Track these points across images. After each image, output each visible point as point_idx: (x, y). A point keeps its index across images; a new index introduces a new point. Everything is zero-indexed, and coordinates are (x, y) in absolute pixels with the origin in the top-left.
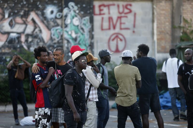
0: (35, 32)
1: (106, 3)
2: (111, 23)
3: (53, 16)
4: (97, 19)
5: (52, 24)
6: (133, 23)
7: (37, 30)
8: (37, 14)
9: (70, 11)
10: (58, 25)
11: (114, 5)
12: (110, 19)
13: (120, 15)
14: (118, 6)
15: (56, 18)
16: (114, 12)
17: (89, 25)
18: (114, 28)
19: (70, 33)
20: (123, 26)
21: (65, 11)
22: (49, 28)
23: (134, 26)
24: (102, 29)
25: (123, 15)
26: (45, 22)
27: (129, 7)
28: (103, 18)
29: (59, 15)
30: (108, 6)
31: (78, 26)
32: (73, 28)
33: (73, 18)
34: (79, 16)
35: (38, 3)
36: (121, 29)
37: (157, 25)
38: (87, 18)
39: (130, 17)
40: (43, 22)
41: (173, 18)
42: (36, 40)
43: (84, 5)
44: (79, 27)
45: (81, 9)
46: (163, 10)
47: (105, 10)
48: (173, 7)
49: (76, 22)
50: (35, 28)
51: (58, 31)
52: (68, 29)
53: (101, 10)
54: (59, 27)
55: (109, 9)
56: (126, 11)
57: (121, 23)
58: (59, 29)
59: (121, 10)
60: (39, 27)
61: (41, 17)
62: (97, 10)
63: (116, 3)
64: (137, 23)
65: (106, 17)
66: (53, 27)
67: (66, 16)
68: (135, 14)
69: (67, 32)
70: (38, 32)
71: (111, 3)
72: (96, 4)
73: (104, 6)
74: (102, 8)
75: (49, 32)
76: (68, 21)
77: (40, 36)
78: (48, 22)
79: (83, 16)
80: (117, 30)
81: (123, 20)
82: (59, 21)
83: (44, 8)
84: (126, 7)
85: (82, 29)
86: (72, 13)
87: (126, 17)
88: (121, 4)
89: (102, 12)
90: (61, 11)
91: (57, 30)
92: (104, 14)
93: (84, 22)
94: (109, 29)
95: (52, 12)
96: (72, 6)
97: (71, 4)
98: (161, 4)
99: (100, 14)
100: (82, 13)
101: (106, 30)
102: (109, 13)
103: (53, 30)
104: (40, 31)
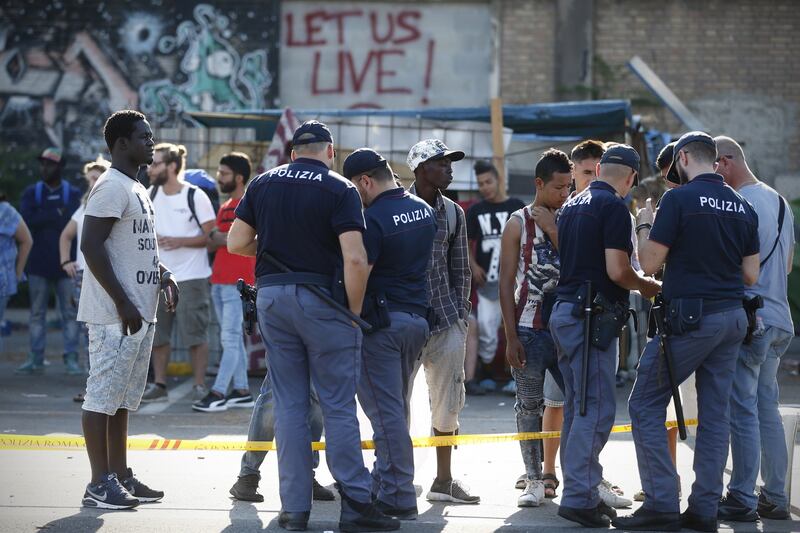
0: (87, 95)
1: (330, 8)
2: (347, 73)
3: (147, 46)
4: (297, 62)
5: (143, 70)
6: (422, 72)
7: (94, 89)
8: (96, 40)
9: (199, 32)
10: (162, 75)
11: (358, 13)
12: (344, 59)
13: (377, 47)
14: (373, 18)
15: (156, 51)
16: (358, 38)
17: (264, 78)
18: (357, 86)
19: (195, 100)
20: (387, 83)
21: (184, 30)
22: (132, 83)
23: (427, 83)
24: (315, 91)
25: (389, 46)
26: (121, 64)
27: (410, 21)
28: (318, 56)
29: (168, 44)
30: (339, 18)
31: (228, 78)
32: (208, 83)
33: (208, 52)
34: (231, 49)
35: (101, 7)
36: (380, 90)
37: (502, 80)
38: (261, 54)
39: (415, 52)
40: (113, 64)
41: (559, 58)
42: (90, 119)
43: (251, 15)
44: (232, 83)
45: (241, 26)
46: (527, 32)
47: (328, 30)
48: (558, 26)
49: (221, 64)
50: (89, 81)
51: (161, 93)
52: (189, 88)
53: (311, 30)
54: (166, 82)
55: (340, 27)
56: (400, 33)
57: (380, 74)
58: (166, 86)
59: (383, 29)
60: (102, 81)
61: (109, 51)
62: (299, 31)
63: (366, 8)
64: (436, 72)
65: (329, 51)
66: (147, 79)
67: (185, 47)
68: (432, 44)
69: (188, 97)
70: (98, 96)
71: (348, 7)
72: (299, 11)
73: (326, 17)
74: (316, 22)
75: (134, 95)
76: (192, 63)
77: (103, 105)
78: (130, 63)
79: (243, 50)
80: (367, 94)
81: (389, 62)
82: (166, 64)
83: (121, 22)
84: (401, 21)
85: (242, 88)
86: (206, 38)
87: (401, 53)
88: (383, 10)
89: (316, 37)
90: (171, 31)
91: (157, 90)
92: (323, 42)
93: (247, 66)
94: (340, 89)
95: (144, 35)
96: (206, 17)
97: (203, 10)
98: (520, 12)
99: (310, 43)
100: (244, 37)
101: (329, 92)
102: (341, 40)
103: (146, 90)
104: (105, 92)
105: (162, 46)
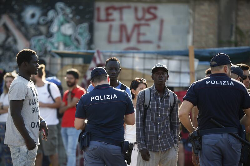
0: (7, 43)
1: (117, 5)
2: (124, 34)
3: (34, 21)
4: (101, 29)
5: (32, 31)
6: (157, 34)
7: (10, 40)
8: (12, 19)
9: (58, 14)
10: (41, 34)
11: (129, 7)
12: (123, 28)
13: (137, 22)
14: (136, 10)
15: (38, 23)
16: (129, 18)
17: (87, 35)
18: (128, 39)
19: (56, 45)
20: (142, 38)
21: (51, 14)
22: (27, 37)
23: (160, 38)
24: (110, 41)
25: (143, 22)
26: (23, 29)
27: (153, 11)
28: (111, 27)
29: (44, 20)
30: (121, 9)
31: (70, 36)
32: (61, 38)
33: (62, 24)
34: (72, 23)
35: (13, 3)
36: (139, 42)
37: (194, 37)
38: (85, 25)
39: (155, 25)
40: (19, 28)
41: (220, 28)
42: (8, 54)
43: (81, 7)
44: (73, 38)
45: (76, 12)
46: (205, 16)
47: (116, 15)
48: (219, 13)
49: (68, 29)
50: (8, 36)
51: (41, 42)
52: (53, 40)
53: (108, 15)
54: (42, 37)
55: (121, 13)
56: (148, 16)
57: (139, 34)
58: (42, 39)
59: (140, 14)
60: (14, 36)
61: (17, 23)
62: (103, 15)
63: (133, 5)
64: (164, 34)
65: (116, 24)
66: (35, 36)
67: (51, 22)
68: (162, 22)
69: (52, 44)
70: (12, 43)
71: (125, 4)
72: (102, 6)
73: (114, 8)
74: (111, 11)
75: (28, 43)
76: (54, 28)
77: (14, 47)
78: (26, 28)
79: (78, 23)
80: (133, 43)
81: (143, 29)
82: (43, 29)
83: (22, 10)
84: (148, 11)
85: (77, 40)
86: (61, 17)
87: (148, 25)
88: (140, 6)
89: (111, 17)
90: (45, 14)
91: (39, 40)
92: (113, 20)
93: (79, 30)
94: (121, 41)
95: (33, 16)
96: (61, 8)
97: (60, 5)
98: (202, 7)
99: (107, 20)
100: (78, 17)
101: (116, 42)
102: (121, 19)
103: (34, 41)
104: (15, 41)
105: (41, 21)
